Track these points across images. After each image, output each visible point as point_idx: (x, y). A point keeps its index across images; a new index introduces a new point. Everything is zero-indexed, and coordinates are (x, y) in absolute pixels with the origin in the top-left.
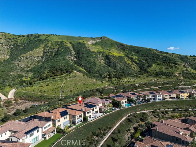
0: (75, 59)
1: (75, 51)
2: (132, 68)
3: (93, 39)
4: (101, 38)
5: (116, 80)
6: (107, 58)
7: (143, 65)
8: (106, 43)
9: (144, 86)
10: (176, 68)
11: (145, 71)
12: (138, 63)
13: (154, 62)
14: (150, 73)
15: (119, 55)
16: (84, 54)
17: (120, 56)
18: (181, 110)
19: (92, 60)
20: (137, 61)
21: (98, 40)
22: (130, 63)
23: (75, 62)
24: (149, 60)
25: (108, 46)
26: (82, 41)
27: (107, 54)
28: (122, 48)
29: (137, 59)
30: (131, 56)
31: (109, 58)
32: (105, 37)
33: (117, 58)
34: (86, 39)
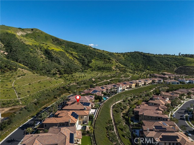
0: (6, 53)
1: (3, 43)
2: (75, 63)
3: (22, 30)
4: (32, 30)
5: (68, 76)
6: (47, 53)
7: (83, 60)
8: (39, 36)
9: (99, 80)
10: (112, 63)
11: (87, 66)
12: (79, 59)
13: (92, 58)
14: (92, 67)
15: (59, 50)
16: (17, 47)
17: (60, 52)
18: (138, 97)
19: (31, 54)
20: (77, 56)
21: (29, 32)
22: (72, 58)
23: (7, 57)
24: (88, 56)
25: (42, 40)
26: (9, 32)
27: (46, 49)
28: (58, 43)
29: (77, 55)
30: (71, 52)
31: (50, 53)
32: (37, 30)
33: (58, 53)
34: (13, 29)
